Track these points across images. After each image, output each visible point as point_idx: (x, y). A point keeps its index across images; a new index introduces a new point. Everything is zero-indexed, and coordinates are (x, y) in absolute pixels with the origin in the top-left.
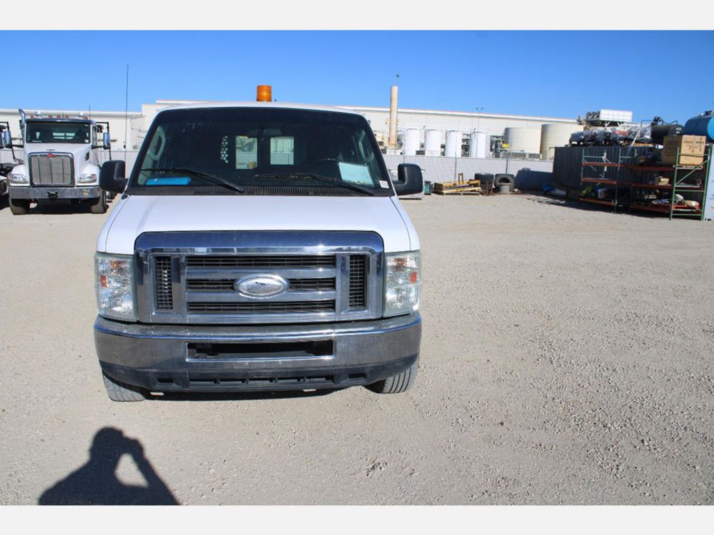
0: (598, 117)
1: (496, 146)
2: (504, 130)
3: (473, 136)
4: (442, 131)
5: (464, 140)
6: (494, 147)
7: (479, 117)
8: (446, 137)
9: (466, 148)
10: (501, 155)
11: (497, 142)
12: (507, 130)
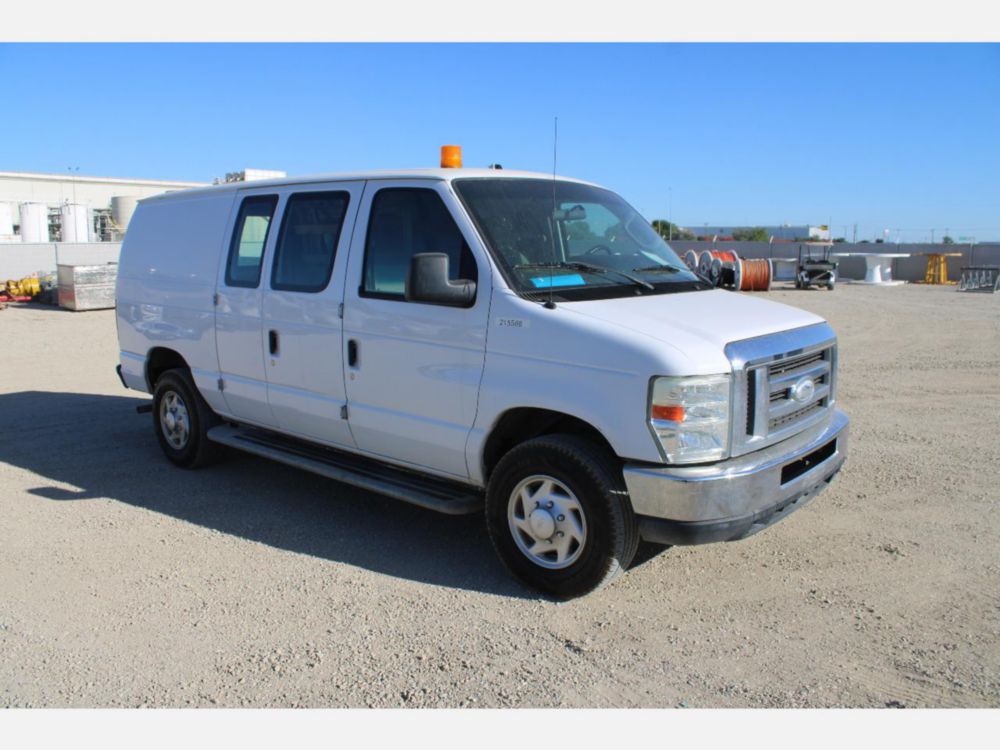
0: (243, 179)
1: (103, 225)
2: (110, 200)
3: (65, 212)
4: (12, 203)
5: (51, 217)
6: (99, 226)
7: (74, 181)
8: (21, 213)
9: (55, 228)
10: (113, 236)
11: (103, 218)
12: (115, 201)
